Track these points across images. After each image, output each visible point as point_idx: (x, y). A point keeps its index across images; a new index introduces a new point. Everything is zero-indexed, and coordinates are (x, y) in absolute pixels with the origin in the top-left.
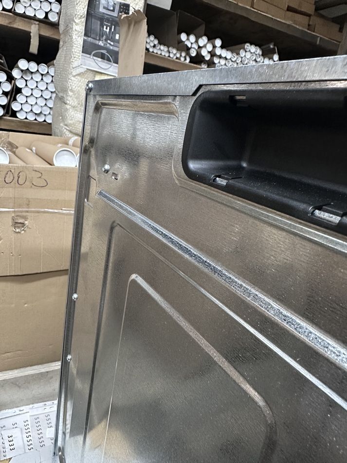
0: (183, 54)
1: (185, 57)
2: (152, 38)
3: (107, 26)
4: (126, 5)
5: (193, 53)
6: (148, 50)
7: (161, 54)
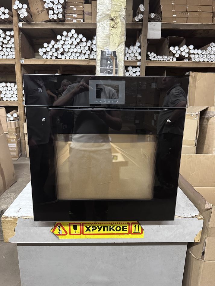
0: (172, 57)
1: (172, 59)
2: (153, 53)
3: (109, 61)
4: (115, 52)
5: (177, 55)
6: (151, 60)
7: (158, 60)
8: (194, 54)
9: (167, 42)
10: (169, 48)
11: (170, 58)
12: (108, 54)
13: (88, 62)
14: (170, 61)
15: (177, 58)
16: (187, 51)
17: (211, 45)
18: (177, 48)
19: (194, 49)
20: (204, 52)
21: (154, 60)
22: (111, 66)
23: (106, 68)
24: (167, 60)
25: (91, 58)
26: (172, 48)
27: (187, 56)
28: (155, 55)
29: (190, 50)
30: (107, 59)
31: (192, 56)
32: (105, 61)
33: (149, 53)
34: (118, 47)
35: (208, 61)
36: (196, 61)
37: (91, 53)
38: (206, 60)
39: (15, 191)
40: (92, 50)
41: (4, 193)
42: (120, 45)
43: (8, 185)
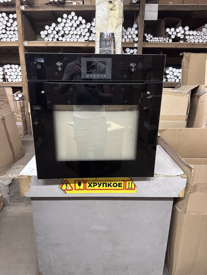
0: (168, 39)
1: (168, 40)
2: (149, 35)
3: (108, 42)
4: (113, 33)
5: (173, 37)
6: (147, 41)
7: (155, 42)
8: (189, 35)
9: (163, 23)
10: (165, 29)
11: (166, 40)
12: (106, 36)
13: (87, 44)
14: (166, 42)
15: (173, 39)
16: (182, 32)
17: (206, 26)
18: (173, 29)
19: (189, 30)
20: (199, 33)
21: (150, 42)
22: (109, 48)
23: (105, 49)
24: (163, 41)
25: (90, 40)
26: (168, 30)
27: (182, 37)
28: (152, 36)
29: (185, 31)
30: (106, 41)
31: (187, 37)
32: (104, 43)
33: (146, 35)
34: (116, 29)
35: (202, 42)
36: (191, 42)
37: (90, 35)
38: (201, 41)
39: (24, 163)
40: (91, 32)
41: (14, 165)
42: (118, 27)
43: (17, 158)
